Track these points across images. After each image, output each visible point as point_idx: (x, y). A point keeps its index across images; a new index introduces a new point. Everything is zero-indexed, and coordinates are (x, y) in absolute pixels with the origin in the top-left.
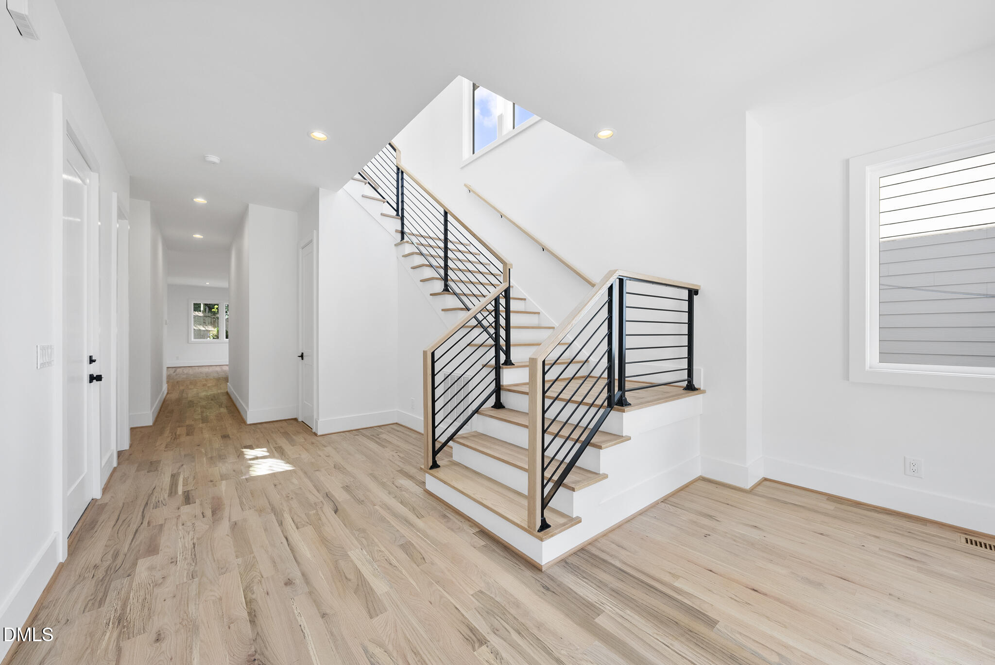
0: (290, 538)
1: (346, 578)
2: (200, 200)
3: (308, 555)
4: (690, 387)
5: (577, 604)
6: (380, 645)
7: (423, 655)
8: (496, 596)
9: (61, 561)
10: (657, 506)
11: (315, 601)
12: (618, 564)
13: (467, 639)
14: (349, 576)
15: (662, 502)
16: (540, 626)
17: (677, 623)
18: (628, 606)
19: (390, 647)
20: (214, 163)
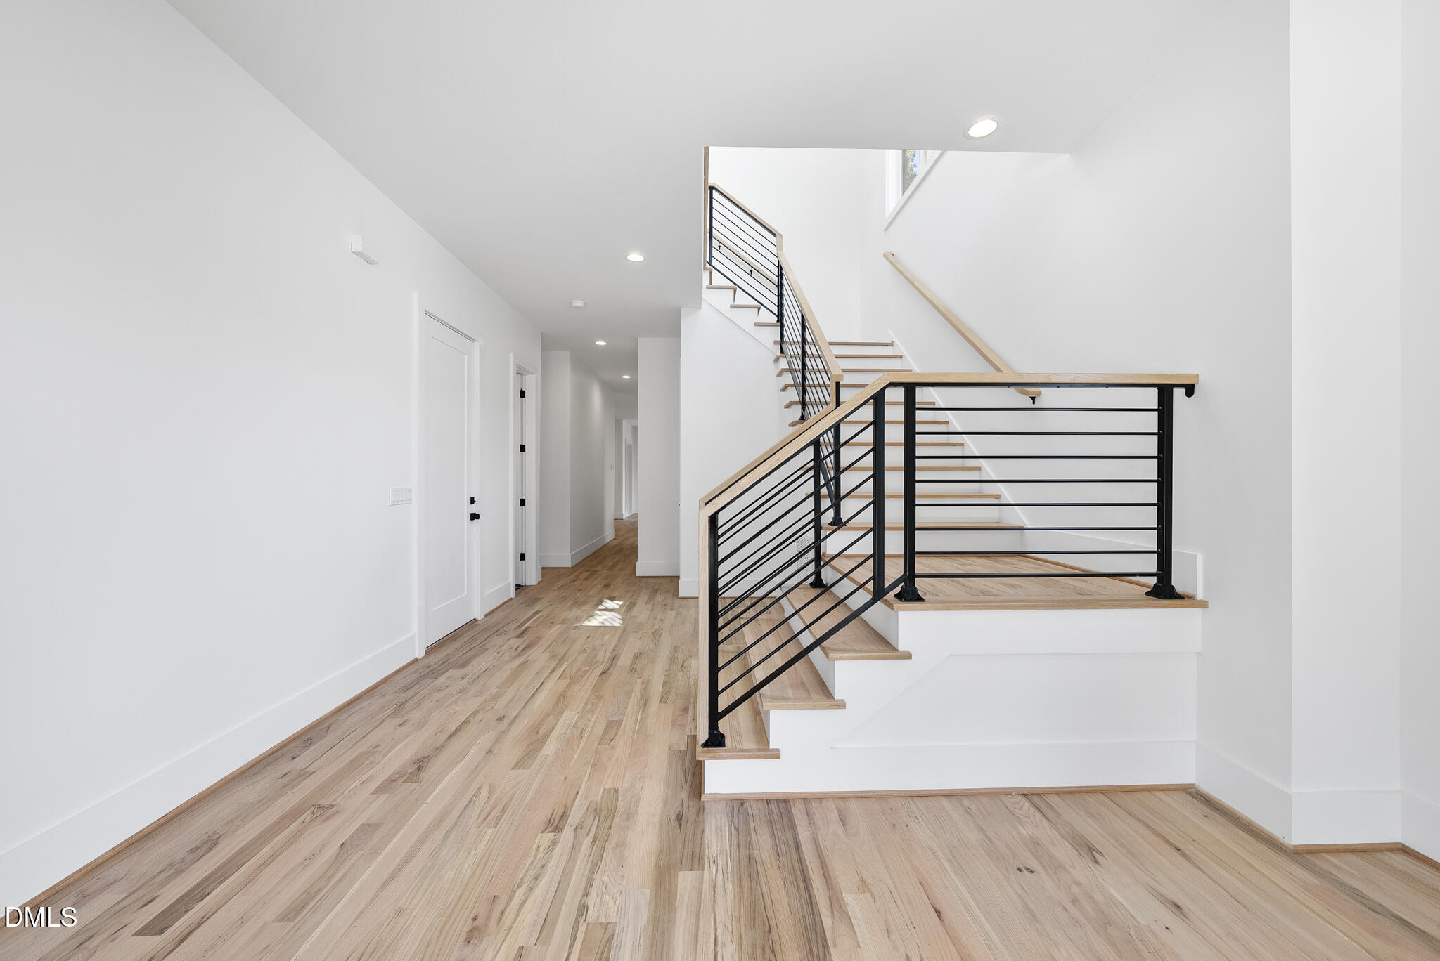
0: (543, 686)
1: (538, 731)
2: (601, 343)
3: (538, 704)
4: (1164, 590)
5: (686, 848)
6: (491, 792)
7: (504, 818)
8: (622, 800)
9: (417, 656)
10: (1004, 798)
11: (497, 739)
12: (804, 835)
13: (550, 821)
14: (540, 731)
15: (1024, 794)
16: (621, 845)
17: (770, 931)
18: (740, 879)
19: (495, 796)
20: (579, 307)
